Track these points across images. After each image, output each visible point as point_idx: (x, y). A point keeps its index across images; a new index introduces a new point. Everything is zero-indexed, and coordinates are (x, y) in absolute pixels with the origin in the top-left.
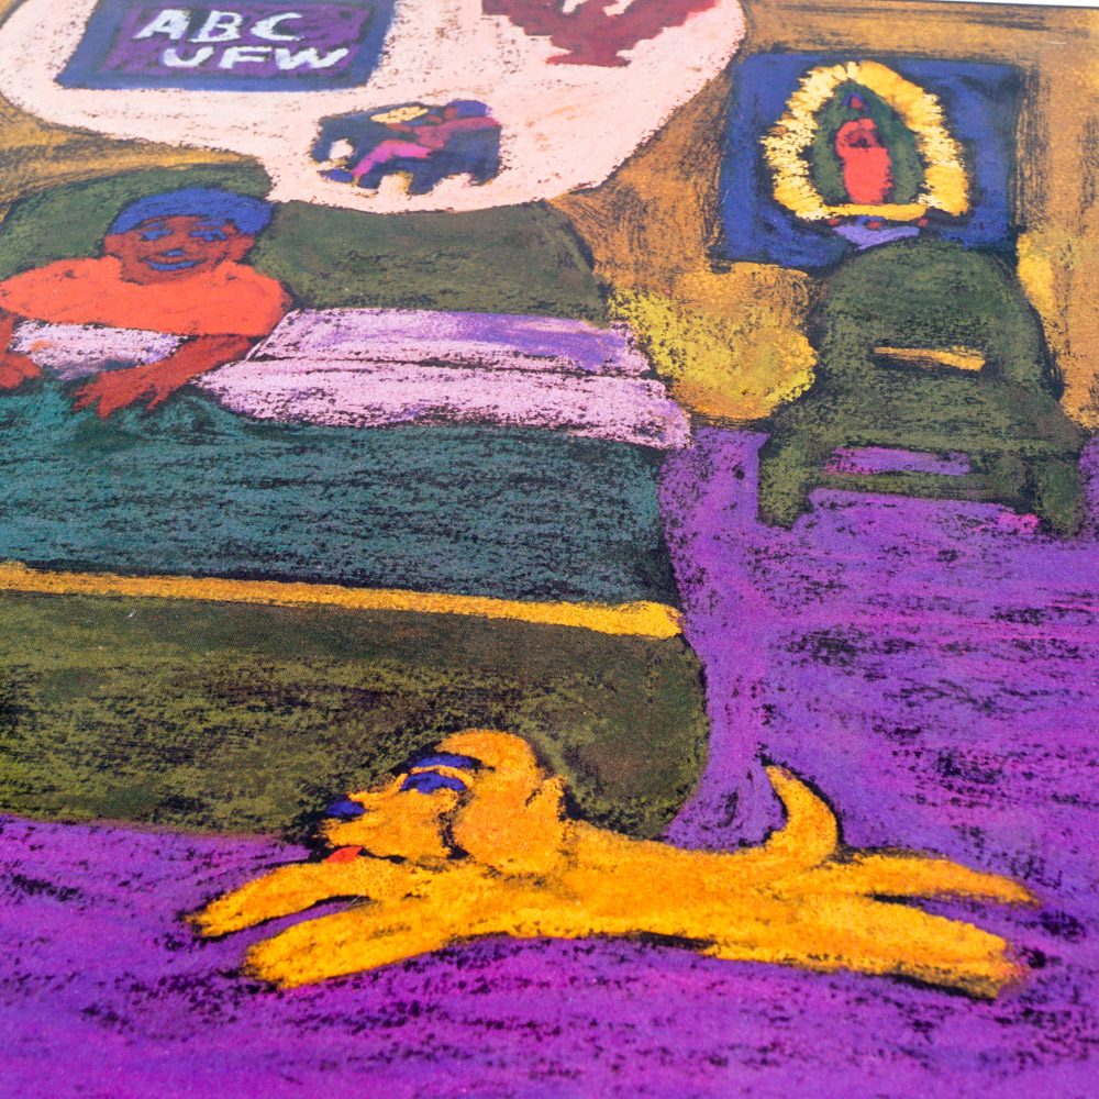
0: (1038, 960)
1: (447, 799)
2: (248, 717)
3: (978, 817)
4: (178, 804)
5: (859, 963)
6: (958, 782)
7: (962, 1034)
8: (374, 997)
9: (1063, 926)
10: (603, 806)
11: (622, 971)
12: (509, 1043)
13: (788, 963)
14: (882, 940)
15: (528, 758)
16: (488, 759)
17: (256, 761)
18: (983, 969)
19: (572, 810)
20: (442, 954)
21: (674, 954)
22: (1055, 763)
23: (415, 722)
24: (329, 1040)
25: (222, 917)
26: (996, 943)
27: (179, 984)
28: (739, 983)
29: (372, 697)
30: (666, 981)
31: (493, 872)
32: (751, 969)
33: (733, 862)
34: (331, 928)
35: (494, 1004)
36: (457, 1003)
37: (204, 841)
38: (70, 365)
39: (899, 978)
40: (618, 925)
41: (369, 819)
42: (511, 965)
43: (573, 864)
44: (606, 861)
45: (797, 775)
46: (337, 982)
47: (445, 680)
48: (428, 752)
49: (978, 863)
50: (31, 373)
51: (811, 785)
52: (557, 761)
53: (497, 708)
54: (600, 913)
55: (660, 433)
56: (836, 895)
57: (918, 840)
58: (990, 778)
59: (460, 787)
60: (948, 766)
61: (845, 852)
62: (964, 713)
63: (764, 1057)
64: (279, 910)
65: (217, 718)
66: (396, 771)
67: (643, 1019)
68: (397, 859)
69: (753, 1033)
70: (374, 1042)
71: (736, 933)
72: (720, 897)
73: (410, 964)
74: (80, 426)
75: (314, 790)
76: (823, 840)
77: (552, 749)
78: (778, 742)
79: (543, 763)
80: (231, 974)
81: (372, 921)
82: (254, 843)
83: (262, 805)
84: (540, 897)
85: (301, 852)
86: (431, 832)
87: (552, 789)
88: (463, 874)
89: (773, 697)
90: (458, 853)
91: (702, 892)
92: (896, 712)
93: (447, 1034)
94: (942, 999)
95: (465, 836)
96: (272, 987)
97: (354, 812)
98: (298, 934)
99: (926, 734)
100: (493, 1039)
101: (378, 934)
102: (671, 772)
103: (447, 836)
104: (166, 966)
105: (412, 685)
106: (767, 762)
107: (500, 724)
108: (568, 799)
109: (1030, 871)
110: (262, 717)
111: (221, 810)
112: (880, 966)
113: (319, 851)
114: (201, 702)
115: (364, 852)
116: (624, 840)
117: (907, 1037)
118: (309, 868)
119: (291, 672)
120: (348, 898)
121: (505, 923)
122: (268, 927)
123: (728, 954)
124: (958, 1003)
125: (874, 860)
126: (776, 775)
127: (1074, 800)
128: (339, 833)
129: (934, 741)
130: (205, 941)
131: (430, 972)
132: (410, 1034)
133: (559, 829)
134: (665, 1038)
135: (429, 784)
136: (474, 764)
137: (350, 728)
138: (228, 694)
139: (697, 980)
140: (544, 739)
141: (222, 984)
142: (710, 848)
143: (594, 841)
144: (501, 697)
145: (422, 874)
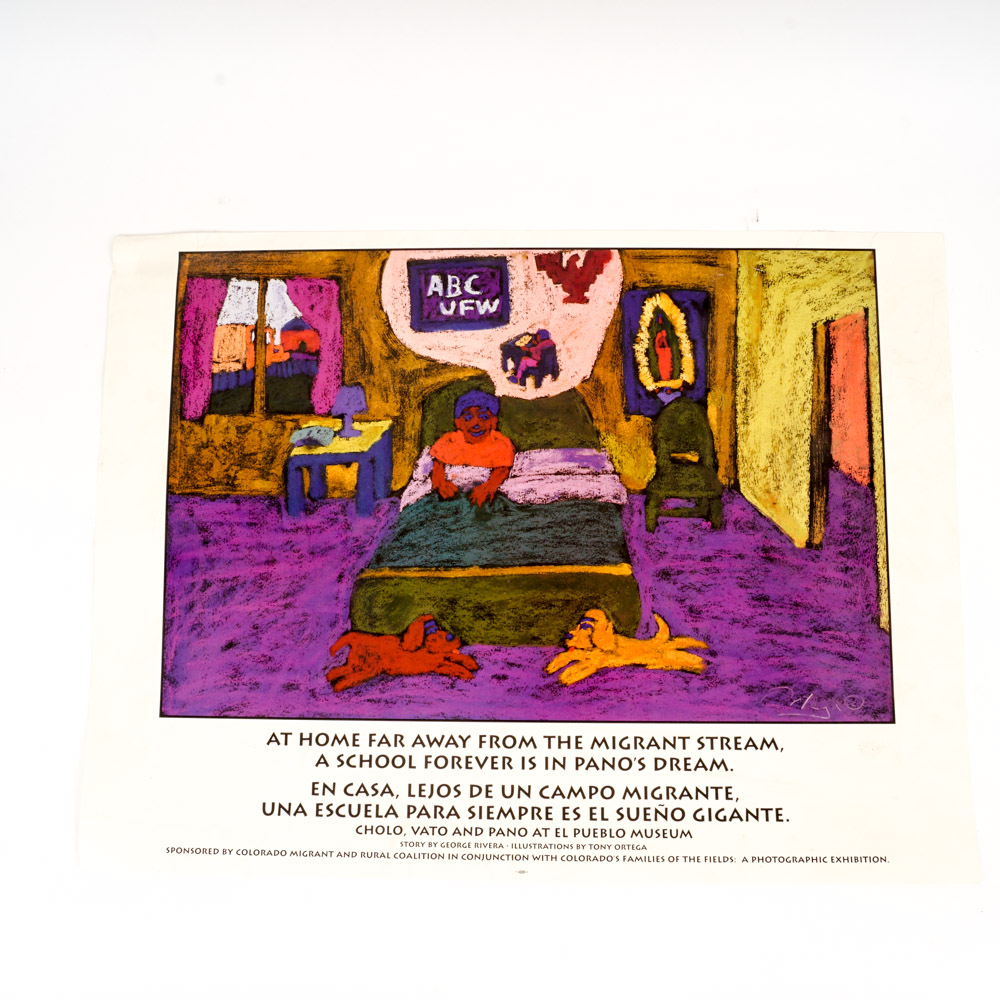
0: (708, 663)
1: (589, 631)
2: (542, 611)
3: (698, 625)
4: (535, 638)
5: (676, 667)
6: (693, 615)
7: (696, 683)
8: (585, 686)
9: (713, 654)
10: (621, 629)
11: (631, 674)
12: (612, 694)
13: (661, 669)
14: (679, 661)
15: (604, 617)
16: (596, 618)
17: (547, 624)
18: (698, 666)
19: (616, 632)
20: (596, 673)
21: (641, 669)
22: (713, 607)
23: (579, 608)
24: (579, 697)
25: (552, 668)
26: (701, 659)
27: (548, 686)
28: (653, 675)
29: (567, 602)
30: (639, 675)
31: (602, 651)
32: (655, 671)
33: (648, 642)
34: (573, 669)
35: (609, 685)
36: (601, 685)
37: (544, 649)
38: (465, 485)
39: (683, 670)
40: (628, 662)
41: (575, 638)
42: (611, 674)
43: (618, 647)
44: (624, 645)
45: (660, 616)
46: (577, 683)
47: (582, 595)
48: (583, 618)
49: (697, 639)
50: (456, 490)
51: (663, 619)
52: (611, 617)
53: (595, 602)
54: (627, 659)
55: (619, 499)
56: (670, 650)
57: (686, 632)
58: (700, 613)
59: (591, 626)
60: (691, 610)
61: (671, 638)
62: (694, 592)
63: (659, 692)
64: (562, 665)
65: (536, 612)
66: (578, 624)
67: (636, 686)
68: (582, 649)
69: (656, 687)
70: (587, 697)
71: (651, 662)
72: (647, 653)
73: (590, 677)
74: (476, 511)
75: (562, 631)
76: (666, 636)
77: (609, 613)
78: (656, 607)
79: (607, 618)
80: (557, 683)
81: (581, 666)
82: (553, 648)
83: (552, 637)
84: (613, 656)
85: (563, 650)
86: (588, 640)
87: (610, 625)
88: (596, 651)
89: (654, 592)
90: (594, 646)
91: (644, 652)
92: (680, 594)
93: (601, 693)
94: (690, 675)
95: (595, 641)
96: (565, 685)
97: (571, 637)
98: (567, 671)
99: (687, 601)
100: (609, 694)
101: (583, 669)
102: (634, 618)
103: (591, 641)
104: (543, 682)
105: (576, 597)
106: (654, 613)
107: (597, 607)
108: (614, 628)
109: (707, 639)
110: (546, 610)
111: (544, 639)
112: (679, 668)
113: (567, 649)
114: (531, 608)
115: (576, 648)
116: (626, 639)
117: (685, 685)
118: (566, 653)
119: (549, 596)
120: (574, 661)
121: (606, 664)
122: (561, 670)
123: (650, 668)
124: (694, 676)
125: (677, 639)
126: (656, 616)
127: (716, 618)
128: (570, 643)
129: (688, 602)
130: (550, 675)
131: (595, 678)
132: (593, 694)
133: (613, 637)
134: (641, 690)
135: (584, 627)
136: (593, 620)
137: (566, 612)
138: (537, 604)
139: (645, 675)
140: (606, 610)
141: (556, 686)
142: (644, 639)
143: (621, 639)
144: (595, 599)
145: (588, 653)
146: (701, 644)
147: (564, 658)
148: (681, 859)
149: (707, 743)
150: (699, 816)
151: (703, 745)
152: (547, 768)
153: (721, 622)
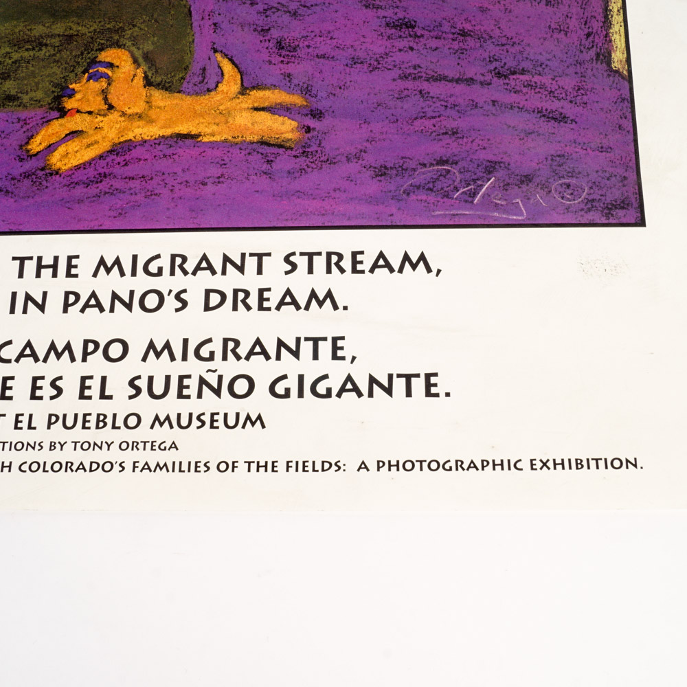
0: (308, 130)
1: (103, 83)
2: (26, 54)
3: (290, 68)
4: (10, 98)
5: (249, 138)
6: (283, 52)
7: (284, 163)
8: (91, 172)
9: (317, 114)
10: (158, 79)
11: (170, 151)
12: (136, 184)
13: (226, 141)
14: (257, 128)
15: (130, 60)
16: (116, 62)
17: (33, 75)
18: (289, 136)
19: (148, 83)
20: (110, 152)
21: (189, 142)
22: (318, 39)
23: (88, 48)
24: (79, 191)
25: (36, 145)
26: (294, 124)
27: (27, 175)
28: (209, 151)
29: (69, 38)
30: (185, 152)
31: (124, 114)
32: (213, 145)
33: (204, 99)
34: (73, 145)
35: (131, 170)
36: (118, 171)
37: (24, 114)
39: (263, 143)
40: (168, 132)
41: (78, 96)
42: (135, 153)
43: (151, 107)
44: (161, 104)
45: (226, 55)
46: (78, 167)
47: (95, 26)
48: (94, 62)
49: (290, 91)
51: (231, 60)
52: (141, 60)
53: (116, 37)
54: (162, 127)
56: (242, 110)
57: (269, 81)
58: (295, 49)
59: (108, 77)
60: (280, 45)
61: (244, 91)
62: (286, 18)
63: (219, 180)
64: (54, 140)
65: (16, 56)
66: (84, 73)
67: (179, 170)
68: (90, 113)
69: (215, 171)
70: (93, 190)
71: (208, 131)
72: (202, 115)
73: (101, 157)
75: (56, 85)
76: (235, 88)
77: (138, 54)
78: (220, 42)
79: (135, 61)
80: (43, 169)
81: (86, 141)
82: (40, 112)
83: (39, 95)
84: (141, 123)
85: (56, 114)
86: (100, 99)
87: (140, 73)
88: (114, 116)
89: (217, 19)
90: (111, 107)
91: (196, 115)
92: (261, 21)
93: (117, 184)
94: (275, 150)
95: (113, 99)
96: (57, 172)
97: (72, 94)
98: (62, 149)
99: (272, 31)
100: (132, 184)
101: (88, 146)
102: (181, 61)
103: (106, 99)
104: (19, 168)
105: (83, 30)
106: (215, 51)
107: (118, 45)
108: (146, 78)
109: (306, 91)
110: (31, 53)
111: (25, 98)
112: (256, 138)
113: (63, 113)
114: (8, 49)
115: (78, 111)
116: (167, 94)
117: (265, 167)
118: (60, 121)
119: (38, 30)
120: (76, 132)
121: (130, 136)
122: (51, 148)
123: (205, 139)
124: (281, 151)
125: (254, 93)
126: (219, 57)
127: (323, 56)
128: (70, 104)
129: (275, 33)
130: (31, 156)
131: (109, 159)
132: (104, 186)
133: (144, 92)
134: (187, 177)
135: (95, 77)
136: (110, 65)
137: (65, 54)
138: (17, 44)
139: (195, 152)
140: (134, 49)
141: (40, 173)
142: (197, 94)
143: (158, 96)
144: (116, 32)
145: (100, 118)
146: (297, 100)
147: (58, 128)
148: (242, 467)
149: (302, 262)
150: (280, 389)
151: (294, 267)
152: (12, 311)
153: (333, 63)
